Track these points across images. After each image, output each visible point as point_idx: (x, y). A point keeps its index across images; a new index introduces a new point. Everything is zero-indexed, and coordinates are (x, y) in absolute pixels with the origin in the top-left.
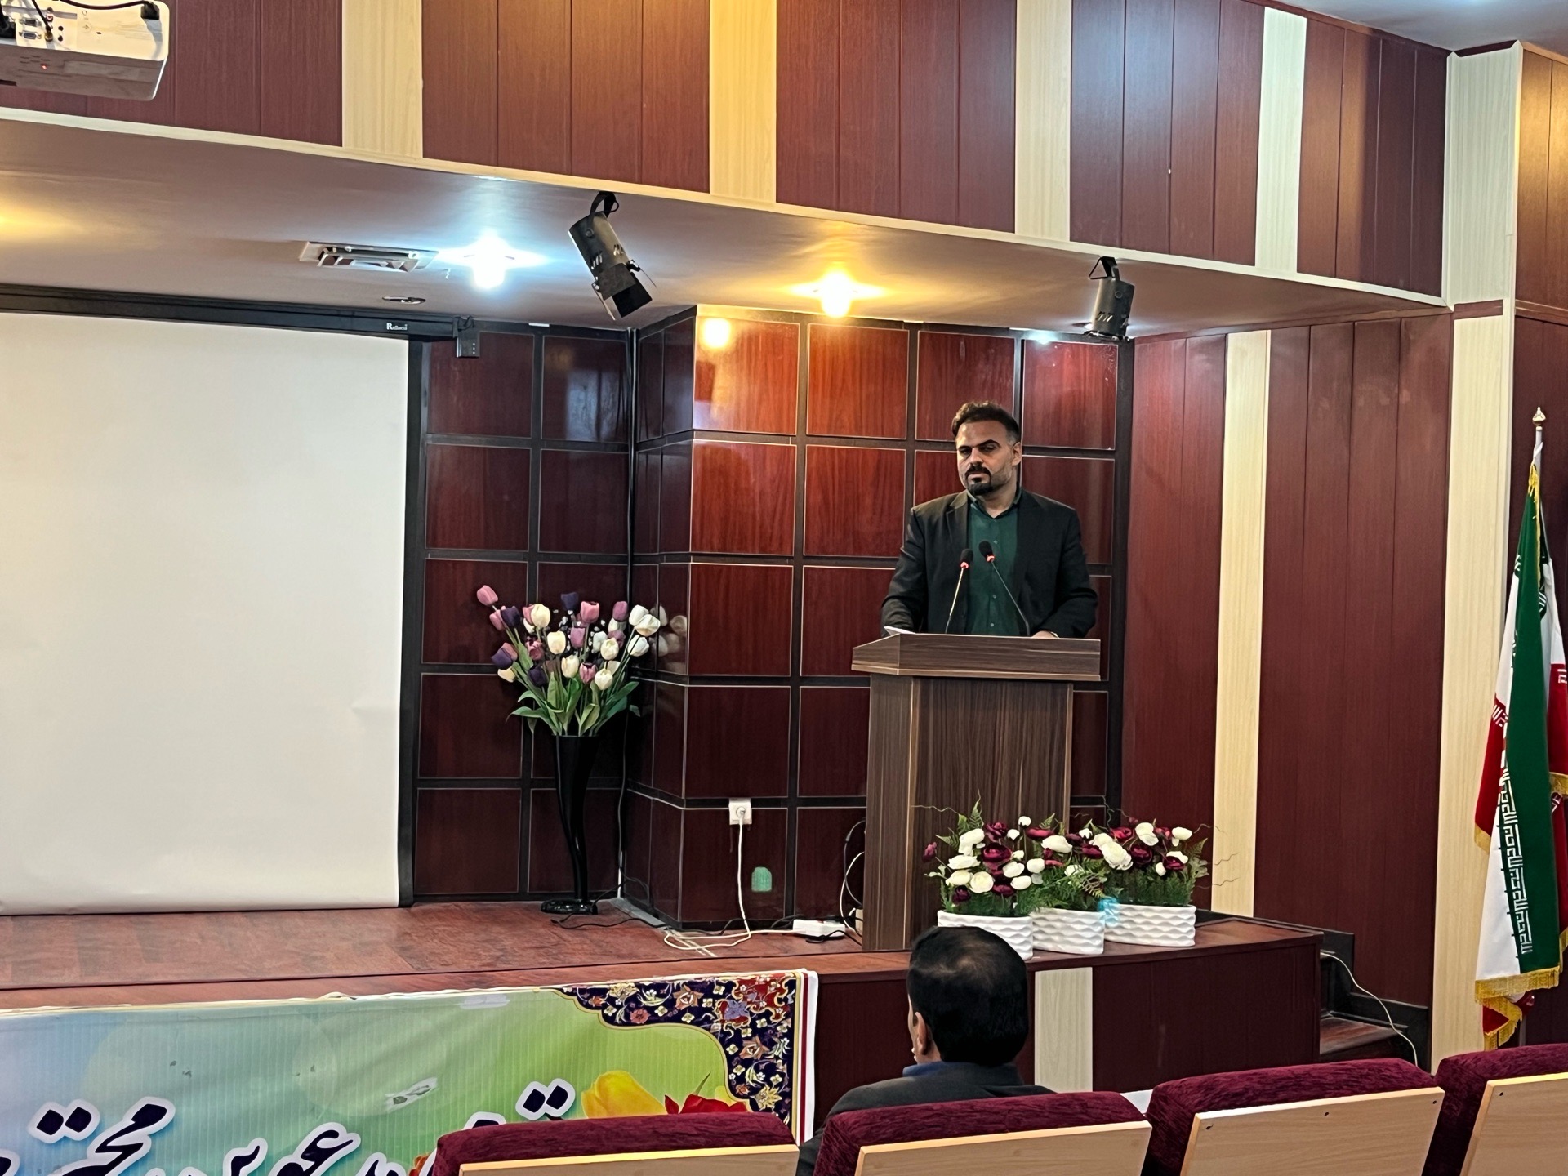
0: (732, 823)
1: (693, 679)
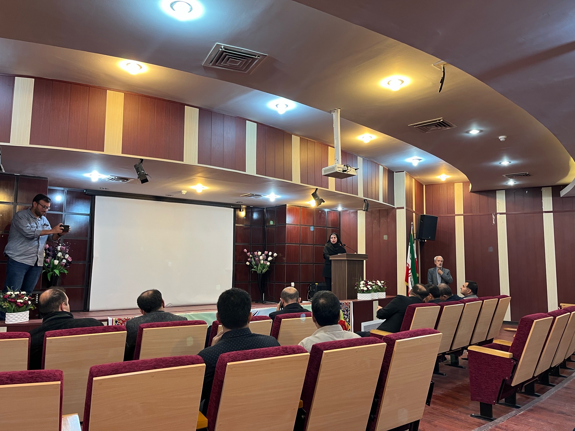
1: (287, 263)
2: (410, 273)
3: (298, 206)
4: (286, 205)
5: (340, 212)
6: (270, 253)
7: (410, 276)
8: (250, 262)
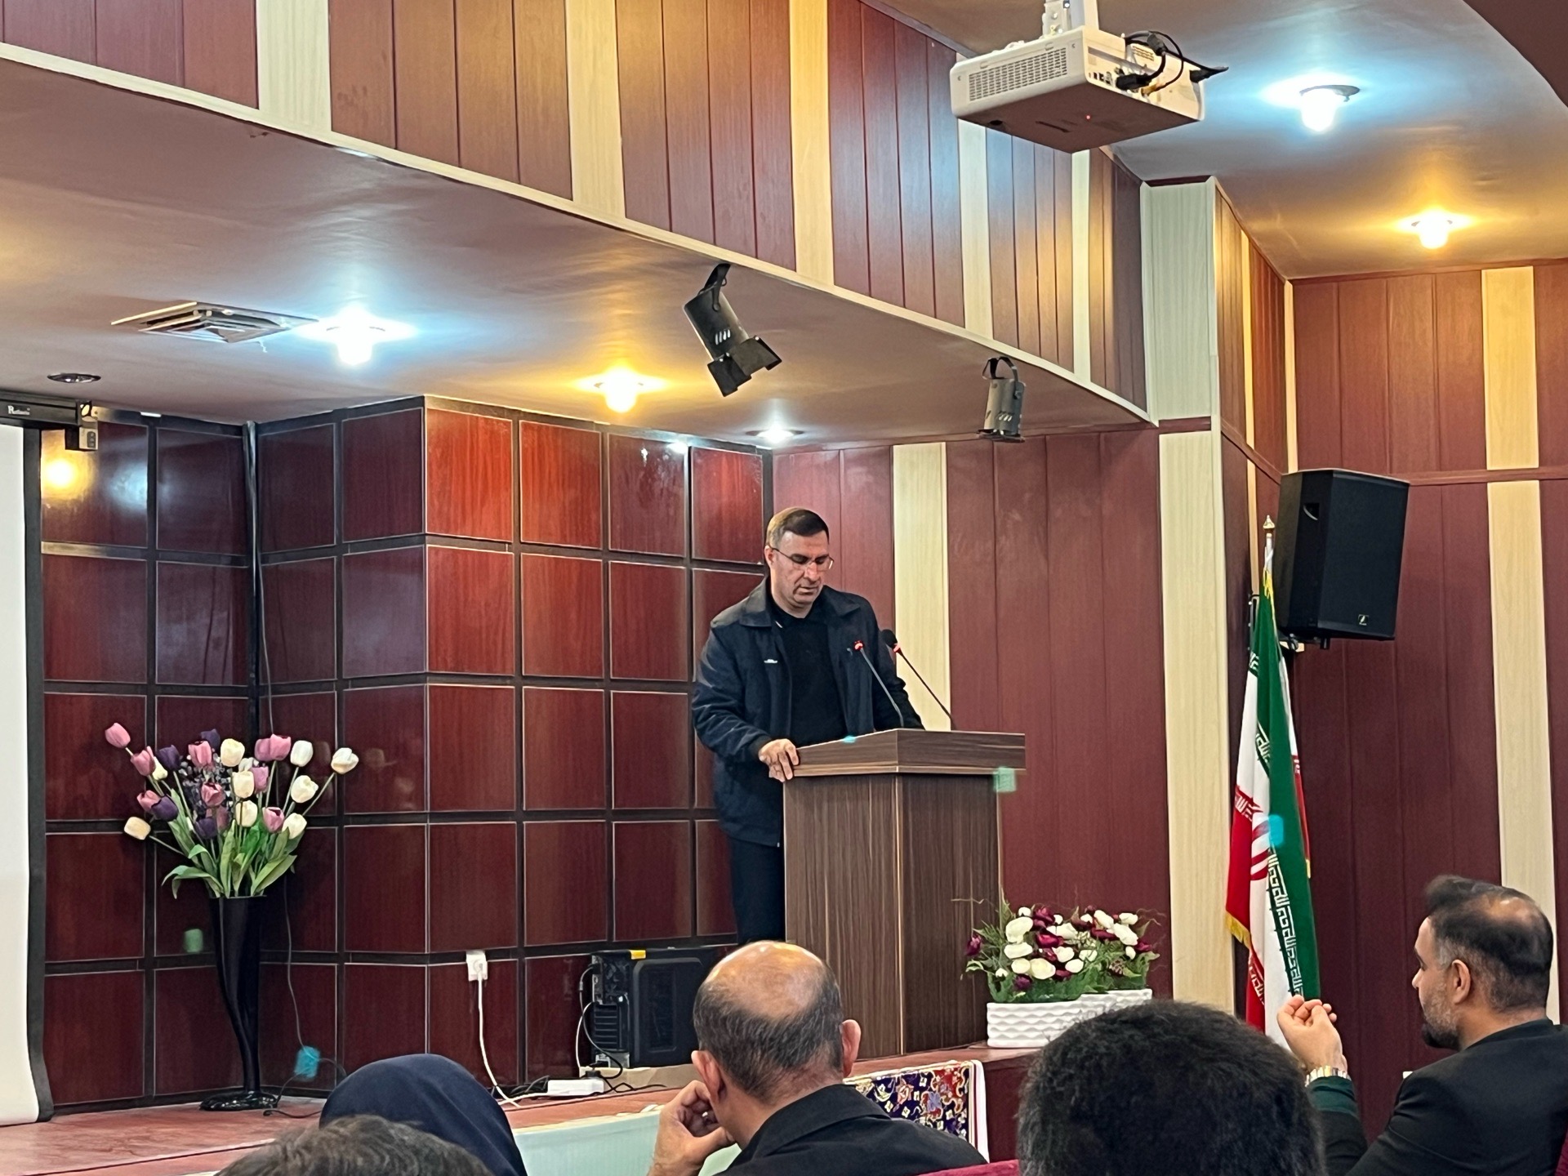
0: (471, 979)
1: (433, 816)
2: (1263, 856)
3: (500, 411)
4: (420, 401)
5: (768, 456)
6: (302, 753)
7: (1262, 874)
8: (159, 821)
